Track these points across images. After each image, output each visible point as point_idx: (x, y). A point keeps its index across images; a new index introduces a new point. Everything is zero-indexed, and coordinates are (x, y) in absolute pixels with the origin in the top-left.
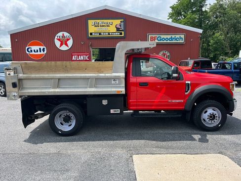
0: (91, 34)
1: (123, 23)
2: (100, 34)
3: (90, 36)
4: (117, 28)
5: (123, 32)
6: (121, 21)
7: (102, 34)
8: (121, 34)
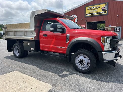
0: (87, 14)
1: (106, 6)
2: (92, 14)
3: (86, 16)
4: (102, 9)
5: (106, 11)
6: (105, 5)
7: (93, 14)
8: (105, 12)
